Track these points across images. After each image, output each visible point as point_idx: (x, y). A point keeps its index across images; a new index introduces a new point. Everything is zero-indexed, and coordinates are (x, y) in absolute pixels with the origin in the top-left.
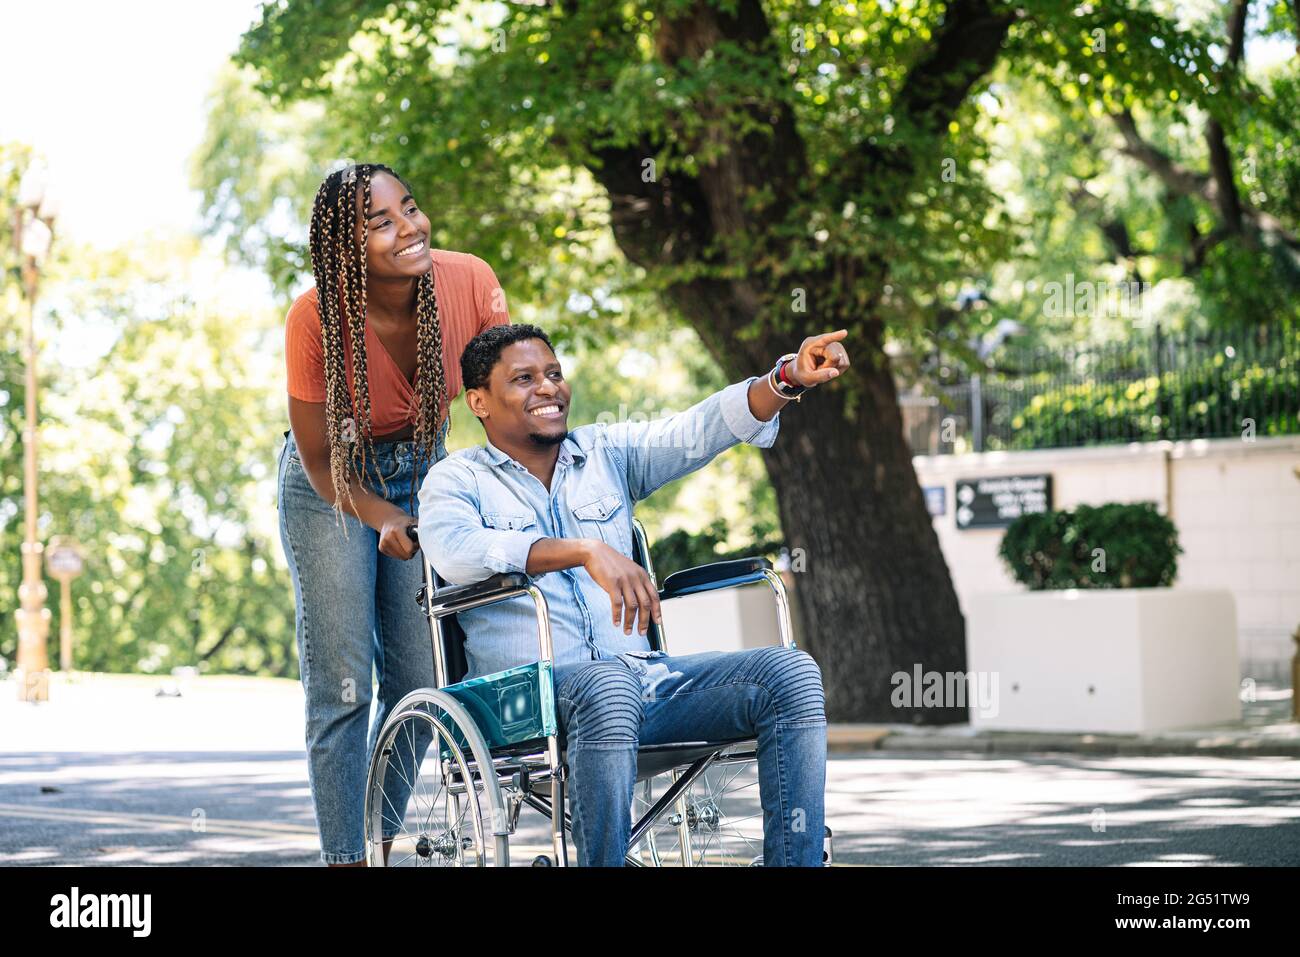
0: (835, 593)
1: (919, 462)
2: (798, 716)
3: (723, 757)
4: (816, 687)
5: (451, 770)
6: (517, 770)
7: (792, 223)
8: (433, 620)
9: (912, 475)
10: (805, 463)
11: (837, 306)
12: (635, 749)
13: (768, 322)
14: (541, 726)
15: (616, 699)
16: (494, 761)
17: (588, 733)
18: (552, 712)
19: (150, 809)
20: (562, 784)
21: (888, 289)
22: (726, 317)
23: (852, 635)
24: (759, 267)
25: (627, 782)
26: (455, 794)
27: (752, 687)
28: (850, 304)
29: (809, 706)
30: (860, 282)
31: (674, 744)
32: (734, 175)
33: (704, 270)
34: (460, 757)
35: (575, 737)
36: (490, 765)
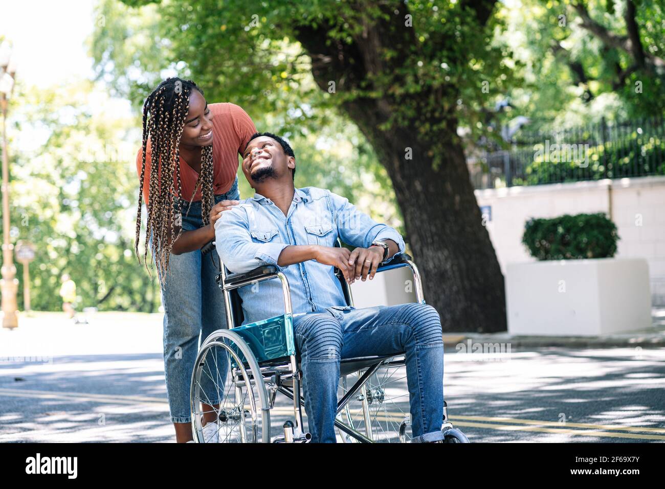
0: (434, 264)
1: (477, 193)
2: (427, 341)
3: (386, 363)
4: (438, 325)
5: (237, 374)
6: (274, 373)
7: (407, 68)
8: (226, 292)
9: (474, 200)
10: (417, 195)
11: (433, 111)
12: (339, 361)
13: (396, 121)
14: (286, 350)
15: (328, 335)
16: (261, 369)
17: (313, 354)
18: (292, 342)
19: (73, 389)
20: (299, 381)
21: (460, 102)
22: (374, 119)
23: (444, 286)
24: (390, 92)
25: (335, 379)
26: (240, 387)
27: (403, 326)
28: (440, 110)
29: (434, 336)
30: (445, 99)
31: (360, 358)
32: (376, 42)
33: (362, 94)
34: (242, 366)
35: (305, 356)
36: (259, 371)
